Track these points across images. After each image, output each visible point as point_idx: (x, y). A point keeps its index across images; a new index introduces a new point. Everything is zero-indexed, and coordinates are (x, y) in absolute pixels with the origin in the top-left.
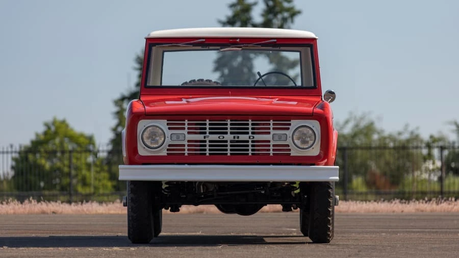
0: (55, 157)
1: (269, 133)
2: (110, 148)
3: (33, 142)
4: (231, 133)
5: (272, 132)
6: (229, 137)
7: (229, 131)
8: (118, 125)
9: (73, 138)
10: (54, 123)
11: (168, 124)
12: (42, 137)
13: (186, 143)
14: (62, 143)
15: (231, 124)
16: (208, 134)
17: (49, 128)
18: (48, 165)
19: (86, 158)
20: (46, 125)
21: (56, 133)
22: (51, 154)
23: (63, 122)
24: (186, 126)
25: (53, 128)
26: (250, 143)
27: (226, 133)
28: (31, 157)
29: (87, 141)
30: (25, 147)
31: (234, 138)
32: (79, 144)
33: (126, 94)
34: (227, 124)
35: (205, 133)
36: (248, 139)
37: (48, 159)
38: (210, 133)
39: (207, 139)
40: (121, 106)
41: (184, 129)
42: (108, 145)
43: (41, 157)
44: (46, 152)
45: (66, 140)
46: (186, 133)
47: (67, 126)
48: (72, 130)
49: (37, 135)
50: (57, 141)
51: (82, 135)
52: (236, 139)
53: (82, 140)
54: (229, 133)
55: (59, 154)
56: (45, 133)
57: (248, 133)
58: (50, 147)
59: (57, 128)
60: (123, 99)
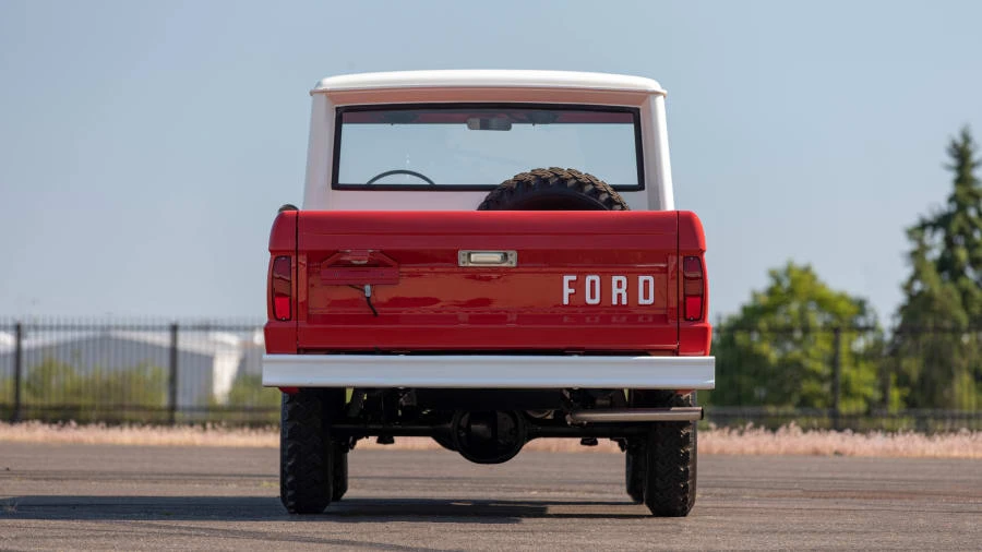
0: (791, 339)
2: (898, 322)
3: (745, 310)
8: (913, 279)
9: (823, 303)
10: (789, 271)
12: (764, 300)
14: (803, 312)
17: (778, 281)
18: (774, 355)
19: (850, 343)
20: (774, 275)
21: (791, 292)
22: (782, 334)
23: (807, 270)
25: (786, 283)
28: (740, 338)
29: (852, 309)
30: (731, 319)
32: (836, 314)
33: (929, 217)
37: (776, 343)
40: (920, 241)
42: (893, 317)
43: (762, 339)
44: (773, 329)
45: (812, 307)
47: (814, 278)
48: (823, 286)
49: (755, 296)
50: (794, 307)
51: (842, 297)
53: (843, 306)
55: (798, 335)
56: (771, 292)
58: (781, 319)
59: (795, 282)
60: (924, 226)
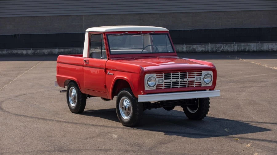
1: (194, 77)
4: (181, 78)
5: (196, 77)
6: (180, 80)
7: (180, 77)
11: (156, 76)
13: (163, 83)
15: (180, 74)
16: (172, 79)
24: (163, 76)
26: (187, 82)
27: (178, 78)
31: (182, 80)
34: (178, 74)
35: (171, 79)
36: (187, 80)
38: (173, 79)
39: (172, 81)
41: (162, 77)
46: (164, 79)
52: (183, 81)
54: (180, 78)
57: (186, 78)
